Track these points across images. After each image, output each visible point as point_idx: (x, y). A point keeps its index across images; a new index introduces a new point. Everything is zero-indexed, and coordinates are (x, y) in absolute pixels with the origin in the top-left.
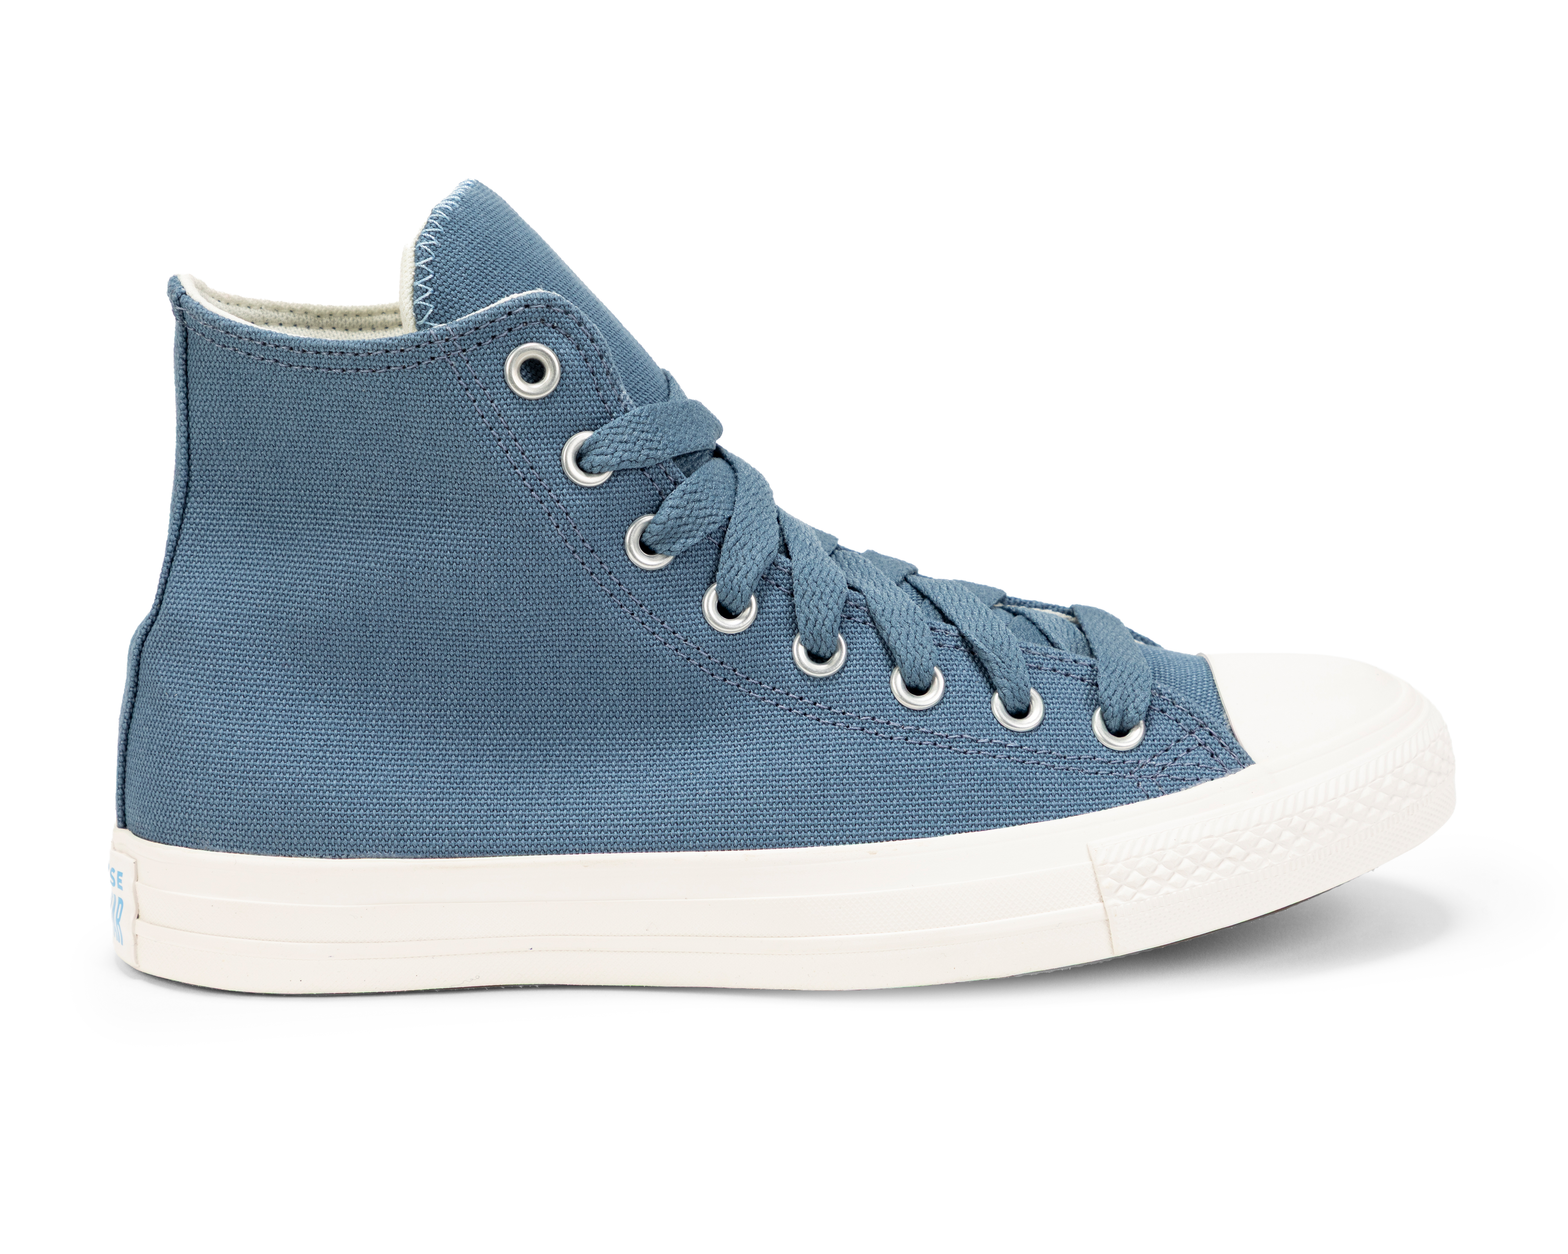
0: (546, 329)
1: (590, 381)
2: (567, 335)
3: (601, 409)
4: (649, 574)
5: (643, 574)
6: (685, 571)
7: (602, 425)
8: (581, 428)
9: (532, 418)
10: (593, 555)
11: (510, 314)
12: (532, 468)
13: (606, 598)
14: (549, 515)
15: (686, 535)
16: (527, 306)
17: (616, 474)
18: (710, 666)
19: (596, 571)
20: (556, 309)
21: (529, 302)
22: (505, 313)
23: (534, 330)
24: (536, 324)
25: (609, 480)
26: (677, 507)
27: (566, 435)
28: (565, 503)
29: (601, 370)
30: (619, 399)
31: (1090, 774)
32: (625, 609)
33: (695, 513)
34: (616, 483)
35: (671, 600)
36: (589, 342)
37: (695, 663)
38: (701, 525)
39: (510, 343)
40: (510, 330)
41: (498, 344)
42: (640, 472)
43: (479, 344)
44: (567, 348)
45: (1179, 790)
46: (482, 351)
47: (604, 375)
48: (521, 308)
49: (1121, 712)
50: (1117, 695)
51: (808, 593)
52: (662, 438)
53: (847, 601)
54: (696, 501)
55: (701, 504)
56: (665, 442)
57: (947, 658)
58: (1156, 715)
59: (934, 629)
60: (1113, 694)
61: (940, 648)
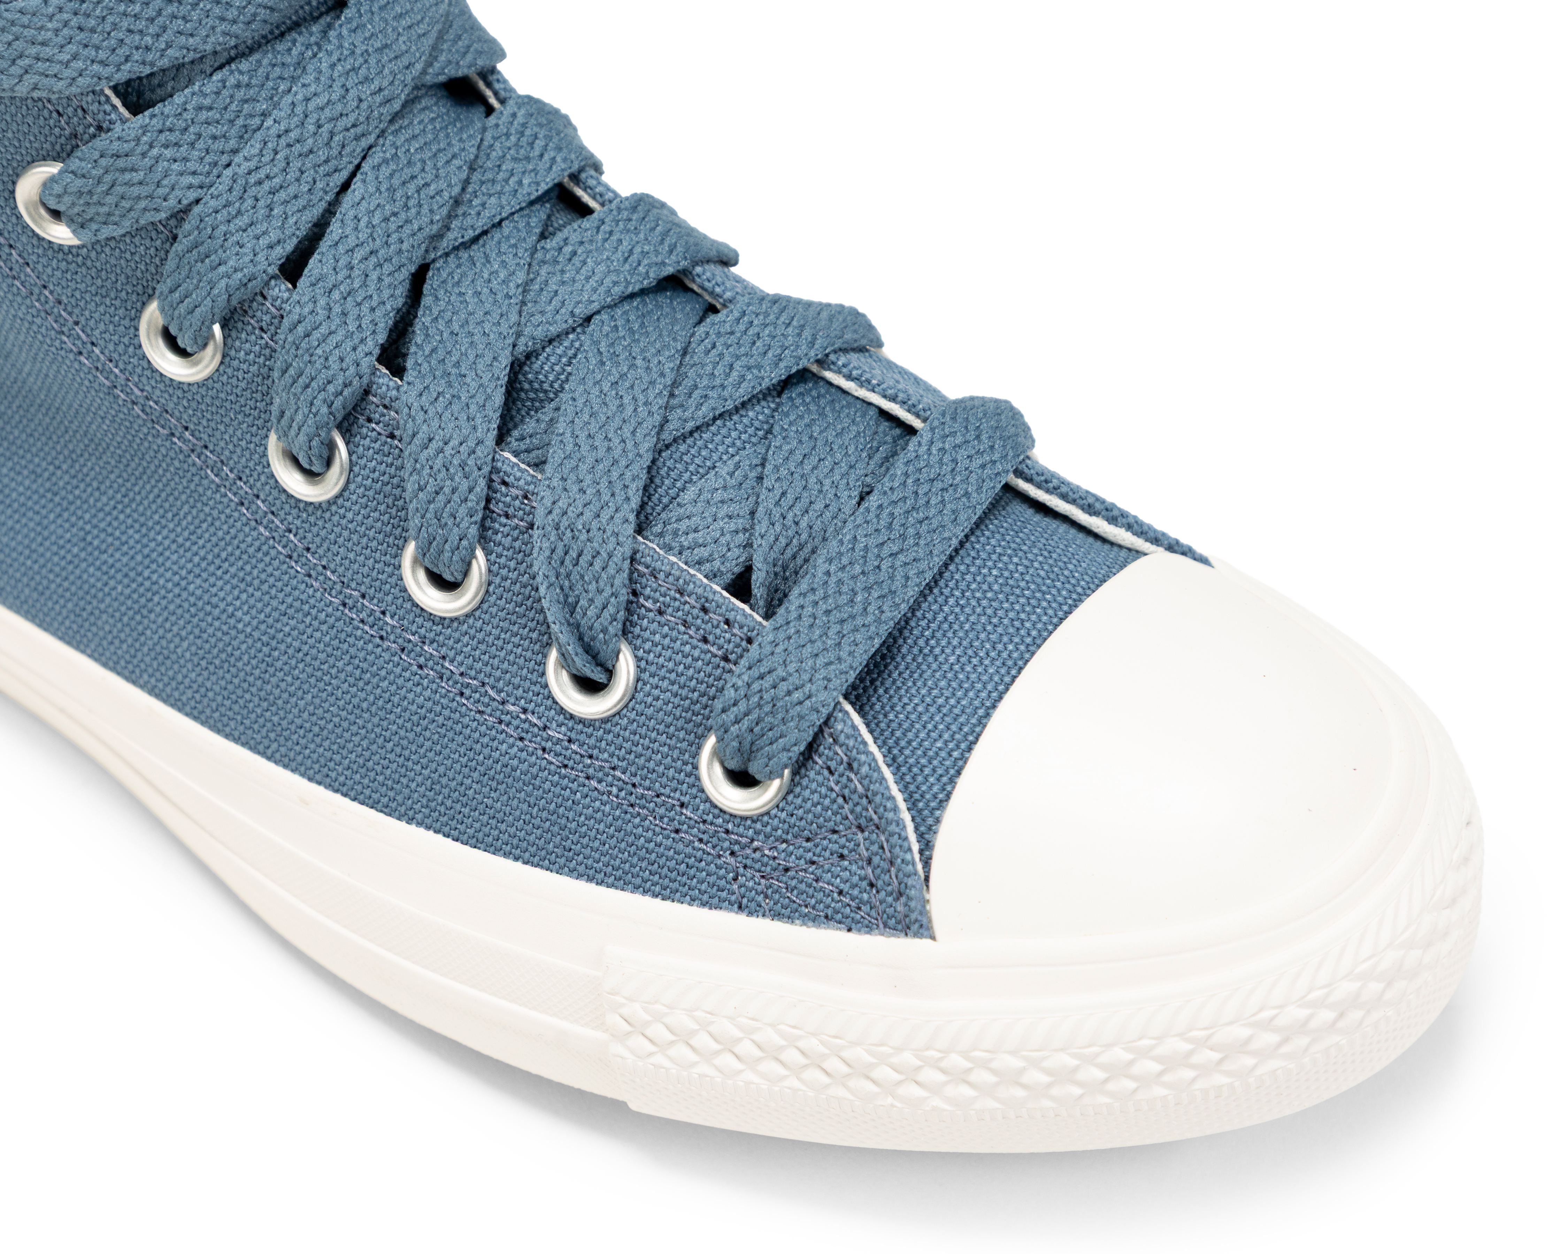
31: (665, 829)
45: (790, 918)
49: (749, 752)
50: (746, 723)
51: (292, 371)
52: (75, 57)
53: (367, 392)
54: (123, 171)
55: (137, 177)
56: (80, 64)
57: (507, 541)
58: (814, 774)
59: (504, 483)
60: (737, 721)
61: (503, 520)
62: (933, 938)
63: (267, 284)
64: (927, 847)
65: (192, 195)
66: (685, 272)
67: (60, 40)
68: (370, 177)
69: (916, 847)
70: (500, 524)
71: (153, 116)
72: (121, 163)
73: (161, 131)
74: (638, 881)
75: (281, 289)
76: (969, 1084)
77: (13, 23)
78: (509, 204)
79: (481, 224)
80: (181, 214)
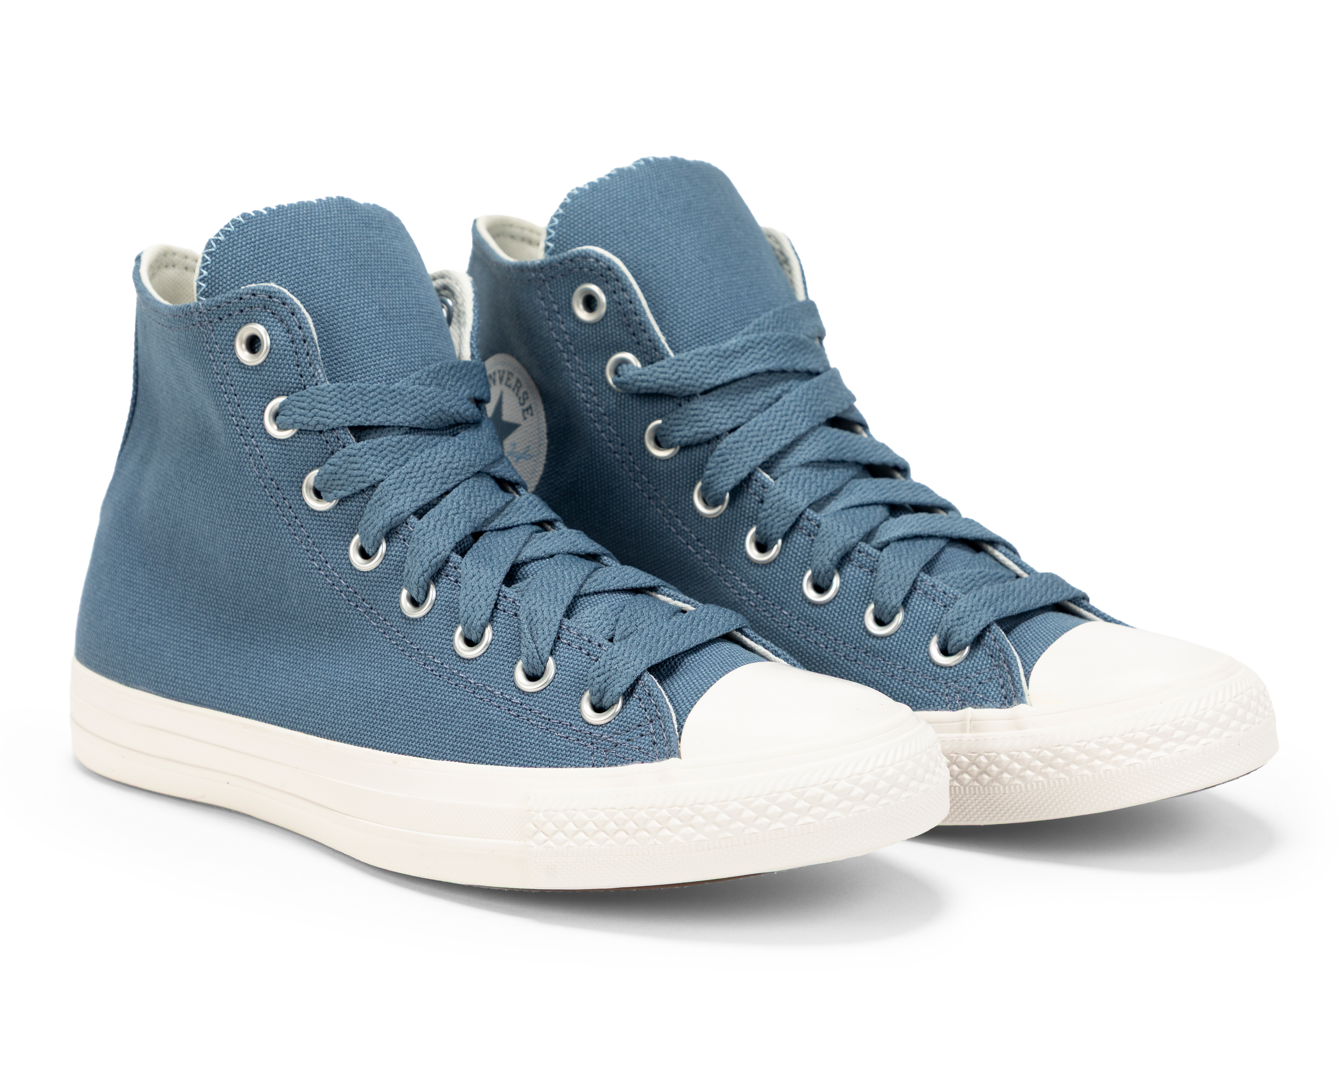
0: (266, 314)
1: (292, 358)
2: (282, 321)
3: (297, 381)
4: (316, 514)
5: (312, 513)
6: (341, 516)
7: (293, 393)
8: (281, 393)
9: (246, 380)
10: (278, 492)
11: (241, 299)
12: (243, 418)
13: (285, 526)
14: (251, 455)
15: (339, 488)
16: (254, 295)
17: (300, 431)
18: (347, 593)
19: (280, 504)
20: (275, 300)
21: (255, 292)
22: (237, 297)
23: (257, 313)
24: (259, 309)
25: (293, 437)
26: (334, 465)
27: (270, 397)
28: (261, 448)
29: (302, 351)
30: (314, 375)
31: (561, 737)
32: (297, 538)
33: (349, 472)
34: (298, 440)
35: (328, 537)
36: (296, 328)
37: (337, 588)
38: (353, 482)
39: (240, 321)
40: (242, 311)
41: (232, 321)
42: (318, 434)
43: (221, 319)
44: (279, 329)
45: (616, 765)
46: (221, 324)
47: (304, 355)
48: (248, 296)
49: (602, 692)
50: (602, 677)
51: (416, 550)
52: (337, 410)
53: (447, 562)
54: (352, 463)
55: (356, 466)
56: (339, 413)
57: (503, 621)
58: (633, 702)
59: (505, 597)
60: (599, 676)
61: (502, 613)
62: (680, 757)
63: (409, 517)
64: (681, 727)
65: (381, 477)
66: (599, 556)
67: (332, 402)
68: (461, 490)
69: (676, 726)
70: (500, 615)
71: (368, 442)
72: (351, 459)
73: (371, 449)
74: (547, 763)
75: (413, 519)
76: (691, 826)
77: (313, 394)
78: (522, 520)
79: (508, 524)
80: (373, 487)
